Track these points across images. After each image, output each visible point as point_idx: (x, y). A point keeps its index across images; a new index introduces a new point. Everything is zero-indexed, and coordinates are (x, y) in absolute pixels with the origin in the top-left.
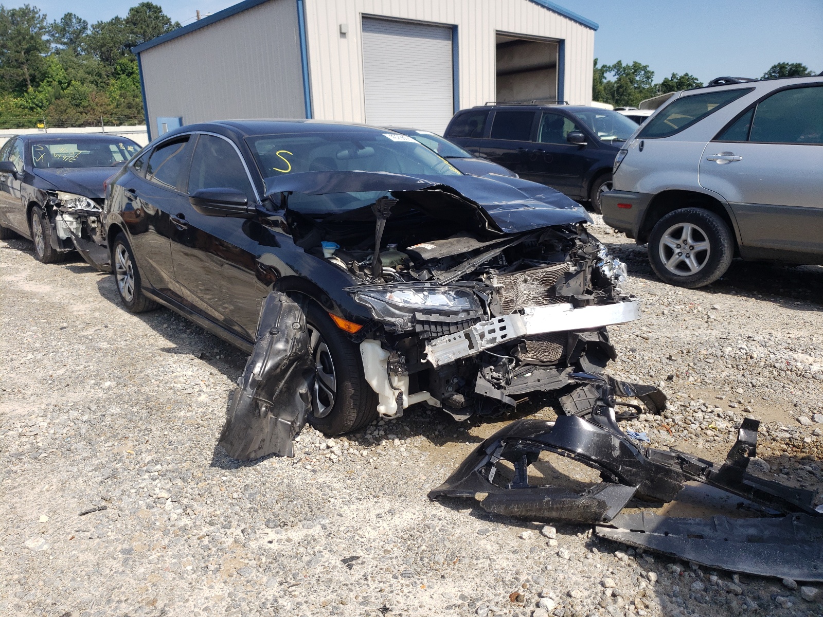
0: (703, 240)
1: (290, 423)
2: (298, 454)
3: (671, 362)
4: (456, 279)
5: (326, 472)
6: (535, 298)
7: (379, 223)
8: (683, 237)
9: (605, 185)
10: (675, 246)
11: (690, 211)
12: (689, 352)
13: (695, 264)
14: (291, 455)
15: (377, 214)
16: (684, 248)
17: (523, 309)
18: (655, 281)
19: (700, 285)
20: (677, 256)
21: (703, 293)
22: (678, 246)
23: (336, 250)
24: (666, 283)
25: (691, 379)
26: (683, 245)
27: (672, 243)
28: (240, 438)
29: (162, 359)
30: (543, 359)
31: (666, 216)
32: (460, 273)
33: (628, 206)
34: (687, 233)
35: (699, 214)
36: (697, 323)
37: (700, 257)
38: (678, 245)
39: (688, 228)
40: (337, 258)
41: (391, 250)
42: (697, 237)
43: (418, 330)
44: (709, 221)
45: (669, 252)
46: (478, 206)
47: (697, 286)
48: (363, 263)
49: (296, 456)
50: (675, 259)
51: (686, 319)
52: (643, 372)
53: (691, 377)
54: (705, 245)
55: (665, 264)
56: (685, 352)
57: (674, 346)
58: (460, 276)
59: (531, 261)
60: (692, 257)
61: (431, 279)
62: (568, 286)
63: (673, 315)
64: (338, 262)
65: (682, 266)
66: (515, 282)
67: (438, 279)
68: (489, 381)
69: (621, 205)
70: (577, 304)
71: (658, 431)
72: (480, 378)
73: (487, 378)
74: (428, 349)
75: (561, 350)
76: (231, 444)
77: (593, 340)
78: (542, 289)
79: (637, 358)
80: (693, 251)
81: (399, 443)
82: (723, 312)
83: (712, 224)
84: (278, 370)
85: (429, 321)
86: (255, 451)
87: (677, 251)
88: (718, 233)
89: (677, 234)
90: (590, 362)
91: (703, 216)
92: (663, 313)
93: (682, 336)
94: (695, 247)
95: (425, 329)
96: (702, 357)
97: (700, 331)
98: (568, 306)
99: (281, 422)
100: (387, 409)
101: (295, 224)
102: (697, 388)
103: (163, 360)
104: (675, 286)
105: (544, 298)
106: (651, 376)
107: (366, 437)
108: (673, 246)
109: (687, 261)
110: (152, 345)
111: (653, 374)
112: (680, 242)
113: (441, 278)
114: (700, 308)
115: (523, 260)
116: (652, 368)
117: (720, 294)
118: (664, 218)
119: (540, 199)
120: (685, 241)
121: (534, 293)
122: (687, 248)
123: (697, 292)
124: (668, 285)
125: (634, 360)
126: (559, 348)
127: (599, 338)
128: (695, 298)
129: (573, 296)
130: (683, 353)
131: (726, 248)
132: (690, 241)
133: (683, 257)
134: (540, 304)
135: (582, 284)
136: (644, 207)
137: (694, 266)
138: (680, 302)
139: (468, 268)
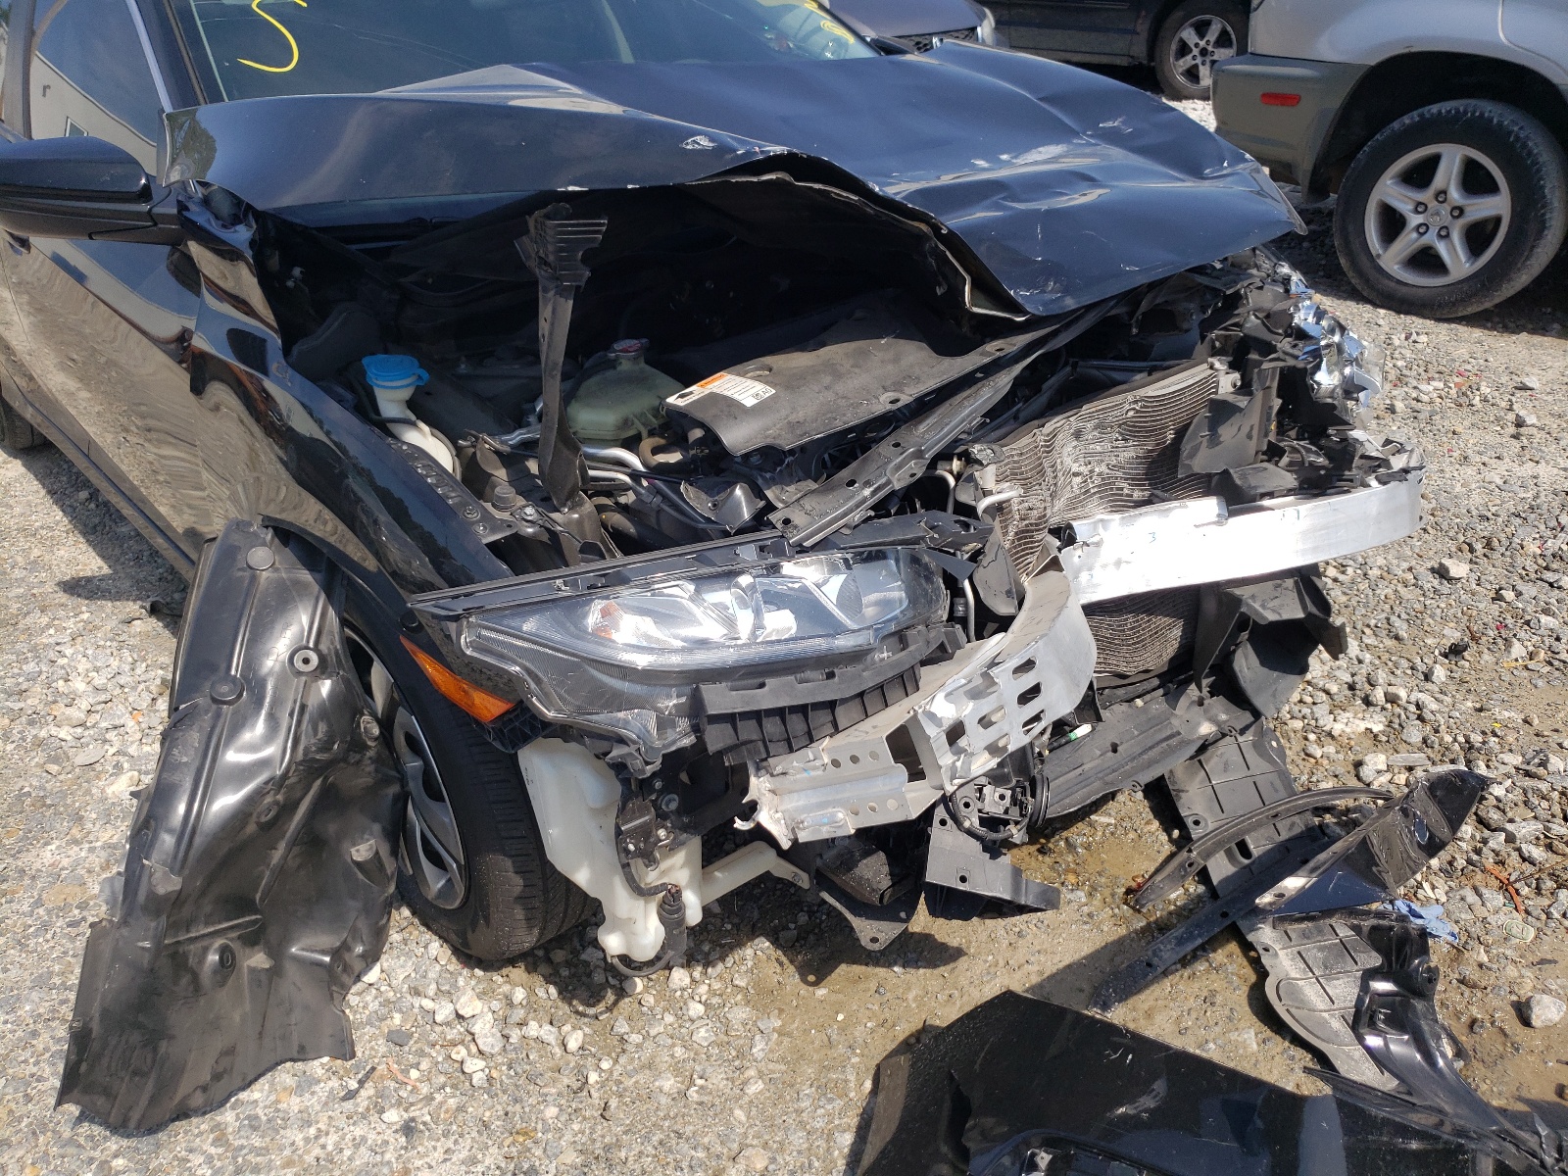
0: (1492, 188)
1: (327, 959)
2: (369, 1044)
3: (1446, 588)
4: (857, 517)
5: (446, 1134)
6: (1107, 484)
7: (545, 312)
8: (1439, 181)
9: (1192, 25)
10: (1411, 207)
11: (1466, 112)
12: (1489, 545)
13: (1462, 254)
14: (344, 1049)
15: (541, 273)
16: (1438, 214)
17: (1070, 527)
18: (1345, 299)
19: (1470, 310)
20: (1415, 235)
21: (1477, 333)
22: (1420, 207)
23: (418, 388)
24: (1376, 305)
25: (1518, 650)
26: (1433, 205)
27: (1402, 200)
28: (135, 1073)
29: (45, 620)
30: (1123, 669)
31: (1396, 125)
32: (867, 492)
33: (1288, 100)
34: (1448, 174)
35: (1491, 120)
36: (1490, 438)
37: (1478, 236)
38: (1420, 203)
39: (1452, 158)
40: (422, 425)
41: (625, 366)
42: (1475, 181)
43: (713, 747)
44: (1517, 138)
45: (1392, 224)
46: (936, 229)
47: (1460, 314)
48: (517, 437)
49: (359, 1054)
50: (1407, 242)
51: (1458, 430)
52: (1373, 622)
53: (1517, 645)
54: (1497, 205)
55: (1379, 256)
56: (1478, 546)
57: (1445, 526)
58: (870, 502)
59: (1098, 368)
60: (1456, 237)
61: (760, 521)
62: (1214, 440)
63: (1421, 416)
64: (424, 439)
65: (1426, 260)
66: (1049, 448)
67: (787, 522)
68: (970, 833)
69: (1271, 98)
70: (1237, 498)
71: (1476, 889)
72: (943, 823)
73: (967, 824)
74: (759, 786)
75: (1177, 632)
76: (107, 1092)
77: (1286, 616)
78: (1129, 453)
79: (1350, 571)
80: (1462, 221)
81: (687, 980)
82: (1550, 398)
83: (1524, 145)
84: (251, 828)
85: (760, 711)
86: (205, 1089)
87: (1415, 220)
88: (1538, 171)
89: (1420, 176)
90: (1263, 664)
91: (1500, 124)
92: (1392, 410)
93: (1458, 488)
94: (1467, 210)
95: (743, 736)
96: (1531, 567)
97: (1502, 467)
98: (1209, 506)
99: (295, 958)
100: (628, 943)
101: (297, 271)
102: (1540, 683)
103: (48, 626)
104: (1399, 312)
105: (1135, 482)
106: (1397, 638)
107: (584, 957)
108: (1404, 207)
109: (1442, 248)
110: (34, 565)
111: (1403, 630)
112: (1426, 196)
113: (798, 518)
114: (1485, 390)
115: (1075, 366)
116: (1397, 609)
117: (1524, 336)
118: (1387, 132)
119: (1113, 138)
120: (1442, 195)
121: (1103, 468)
122: (1445, 210)
123: (1463, 330)
124: (1382, 311)
125: (1341, 577)
126: (1170, 627)
127: (1304, 607)
128: (1462, 352)
129: (1226, 472)
130: (1472, 550)
131: (1555, 214)
132: (1455, 195)
133: (1430, 238)
134: (1123, 504)
135: (1255, 433)
136: (1335, 102)
137: (1459, 262)
138: (1428, 371)
139: (899, 467)
